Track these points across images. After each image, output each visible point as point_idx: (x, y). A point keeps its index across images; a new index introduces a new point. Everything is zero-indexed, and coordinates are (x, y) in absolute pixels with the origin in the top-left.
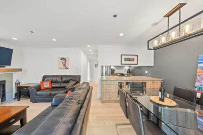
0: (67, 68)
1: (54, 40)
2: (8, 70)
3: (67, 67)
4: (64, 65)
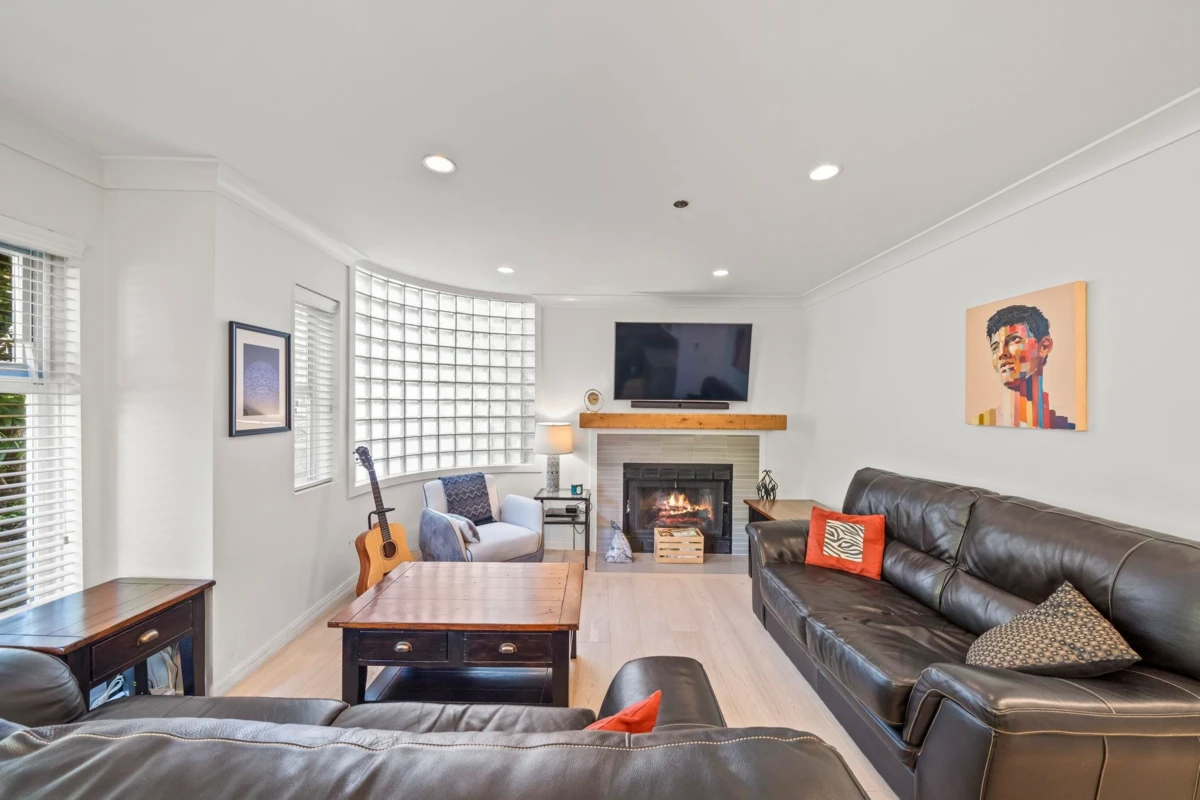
0: (1060, 423)
1: (824, 172)
2: (733, 422)
3: (1057, 406)
4: (1024, 386)
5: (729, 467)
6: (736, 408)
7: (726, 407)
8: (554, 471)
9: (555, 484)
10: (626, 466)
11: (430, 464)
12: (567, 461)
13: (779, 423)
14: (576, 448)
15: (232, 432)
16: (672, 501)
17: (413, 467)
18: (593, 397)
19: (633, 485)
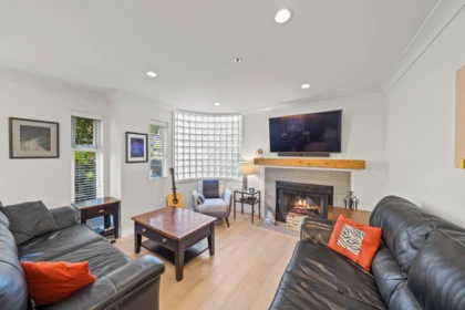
2: (328, 164)
5: (332, 188)
6: (334, 156)
7: (328, 156)
8: (245, 182)
9: (245, 186)
10: (277, 182)
11: (199, 176)
12: (251, 178)
13: (361, 165)
14: (255, 173)
15: (127, 162)
16: (300, 203)
17: (193, 176)
18: (260, 152)
19: (281, 191)
